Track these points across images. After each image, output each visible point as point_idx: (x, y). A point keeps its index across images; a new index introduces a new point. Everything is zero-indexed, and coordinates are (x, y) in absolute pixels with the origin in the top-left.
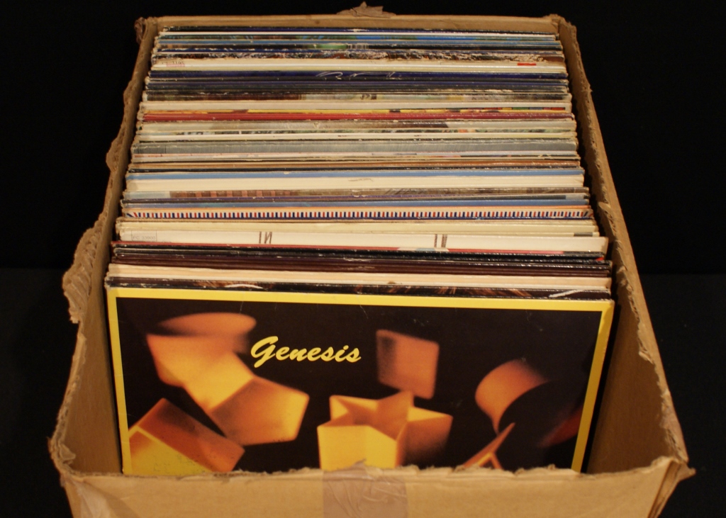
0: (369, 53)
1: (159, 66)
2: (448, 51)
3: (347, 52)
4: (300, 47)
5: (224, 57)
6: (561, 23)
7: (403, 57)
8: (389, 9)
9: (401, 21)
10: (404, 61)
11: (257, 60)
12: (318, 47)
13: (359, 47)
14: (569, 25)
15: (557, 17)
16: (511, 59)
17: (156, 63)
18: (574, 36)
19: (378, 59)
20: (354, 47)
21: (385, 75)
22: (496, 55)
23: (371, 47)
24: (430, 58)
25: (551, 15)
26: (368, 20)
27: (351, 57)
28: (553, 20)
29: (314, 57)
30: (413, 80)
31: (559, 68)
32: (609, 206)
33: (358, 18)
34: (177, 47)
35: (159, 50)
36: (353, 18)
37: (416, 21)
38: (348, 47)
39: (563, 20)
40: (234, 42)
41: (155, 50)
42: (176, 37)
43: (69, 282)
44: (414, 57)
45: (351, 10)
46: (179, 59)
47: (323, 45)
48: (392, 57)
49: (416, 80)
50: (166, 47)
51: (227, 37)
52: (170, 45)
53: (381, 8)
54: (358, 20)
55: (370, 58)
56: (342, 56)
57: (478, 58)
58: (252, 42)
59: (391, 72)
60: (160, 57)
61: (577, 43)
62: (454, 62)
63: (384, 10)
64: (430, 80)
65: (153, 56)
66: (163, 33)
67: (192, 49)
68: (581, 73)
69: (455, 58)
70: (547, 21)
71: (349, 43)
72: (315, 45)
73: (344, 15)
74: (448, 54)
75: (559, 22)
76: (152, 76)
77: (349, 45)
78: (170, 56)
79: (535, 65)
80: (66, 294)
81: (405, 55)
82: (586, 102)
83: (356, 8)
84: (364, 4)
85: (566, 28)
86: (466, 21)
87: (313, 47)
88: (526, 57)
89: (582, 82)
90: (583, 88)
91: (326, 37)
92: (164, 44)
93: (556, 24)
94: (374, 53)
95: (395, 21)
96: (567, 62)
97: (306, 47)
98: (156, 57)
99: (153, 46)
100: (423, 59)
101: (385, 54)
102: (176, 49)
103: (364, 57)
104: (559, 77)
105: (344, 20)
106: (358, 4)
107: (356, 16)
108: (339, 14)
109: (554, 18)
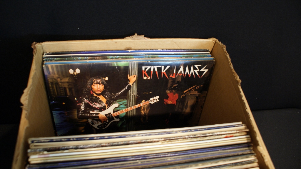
8: (147, 36)
9: (152, 41)
18: (225, 49)
25: (212, 38)
26: (138, 41)
33: (134, 40)
36: (132, 40)
37: (158, 41)
39: (217, 41)
45: (131, 37)
53: (144, 36)
54: (134, 41)
61: (228, 54)
63: (145, 37)
70: (211, 41)
73: (127, 39)
83: (133, 36)
84: (136, 34)
85: (219, 44)
95: (150, 41)
105: (128, 41)
106: (134, 35)
107: (133, 39)
108: (125, 39)
109: (214, 39)
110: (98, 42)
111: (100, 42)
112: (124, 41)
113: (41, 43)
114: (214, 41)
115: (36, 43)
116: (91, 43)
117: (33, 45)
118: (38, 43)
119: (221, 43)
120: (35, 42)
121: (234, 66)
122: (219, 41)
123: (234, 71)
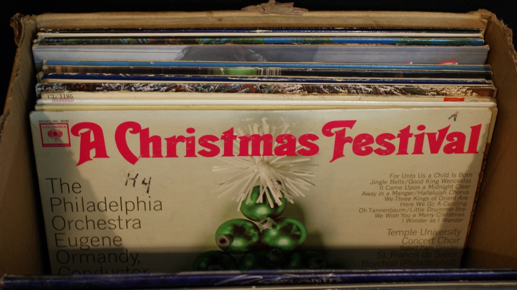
6: (492, 20)
9: (314, 17)
13: (271, 72)
15: (488, 13)
16: (437, 93)
20: (265, 73)
25: (480, 10)
26: (276, 17)
28: (482, 16)
33: (266, 15)
36: (260, 15)
37: (330, 18)
39: (494, 17)
45: (258, 6)
47: (231, 69)
48: (307, 91)
53: (292, 4)
54: (266, 17)
63: (295, 6)
69: (376, 92)
70: (475, 17)
71: (260, 67)
72: (222, 69)
73: (250, 11)
75: (489, 19)
77: (259, 69)
83: (263, 5)
85: (499, 27)
86: (386, 18)
87: (220, 72)
91: (229, 40)
93: (486, 21)
95: (307, 18)
101: (299, 84)
102: (67, 74)
103: (276, 91)
105: (249, 17)
107: (264, 13)
108: (244, 11)
109: (484, 14)
110: (176, 19)
111: (180, 19)
112: (240, 17)
113: (34, 16)
115: (20, 17)
116: (157, 19)
117: (13, 20)
118: (28, 16)
119: (503, 24)
120: (18, 14)
122: (499, 18)
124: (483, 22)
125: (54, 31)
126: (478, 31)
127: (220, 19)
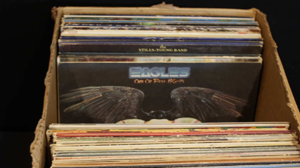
0: (168, 27)
1: (65, 33)
2: (205, 27)
3: (157, 27)
4: (134, 24)
5: (97, 29)
7: (184, 30)
8: (176, 5)
9: (182, 11)
10: (185, 32)
11: (113, 31)
12: (143, 24)
13: (162, 24)
14: (262, 14)
15: (255, 10)
16: (235, 31)
17: (63, 31)
18: (265, 19)
19: (172, 30)
20: (160, 24)
21: (176, 39)
22: (228, 29)
23: (168, 25)
24: (197, 30)
25: (252, 8)
26: (165, 10)
27: (159, 29)
29: (141, 29)
30: (189, 42)
31: (258, 36)
32: (292, 105)
34: (73, 23)
35: (65, 25)
37: (189, 11)
38: (157, 24)
39: (258, 11)
40: (101, 21)
41: (62, 25)
42: (73, 18)
43: (33, 149)
44: (189, 30)
46: (75, 30)
47: (145, 23)
48: (179, 30)
49: (191, 42)
50: (67, 23)
51: (98, 19)
52: (69, 22)
54: (161, 10)
55: (168, 30)
56: (154, 29)
57: (219, 31)
58: (110, 21)
59: (179, 37)
60: (65, 29)
61: (267, 22)
62: (208, 32)
64: (197, 42)
65: (62, 28)
66: (66, 16)
67: (81, 24)
68: (271, 37)
69: (209, 31)
70: (251, 11)
71: (157, 22)
72: (141, 23)
74: (205, 28)
76: (62, 39)
78: (71, 28)
79: (246, 33)
80: (32, 155)
81: (185, 29)
82: (275, 52)
83: (160, 5)
84: (164, 3)
87: (139, 24)
88: (242, 30)
89: (272, 42)
90: (272, 45)
91: (146, 19)
92: (67, 22)
93: (255, 13)
94: (170, 28)
95: (179, 11)
96: (262, 33)
97: (136, 24)
98: (63, 29)
99: (61, 23)
100: (194, 31)
101: (175, 28)
102: (73, 24)
103: (165, 30)
104: (259, 40)
108: (152, 7)
114: (254, 11)
120: (55, 7)
121: (272, 34)
122: (261, 11)
123: (272, 39)
124: (254, 14)
125: (71, 14)
126: (252, 18)
127: (142, 11)
